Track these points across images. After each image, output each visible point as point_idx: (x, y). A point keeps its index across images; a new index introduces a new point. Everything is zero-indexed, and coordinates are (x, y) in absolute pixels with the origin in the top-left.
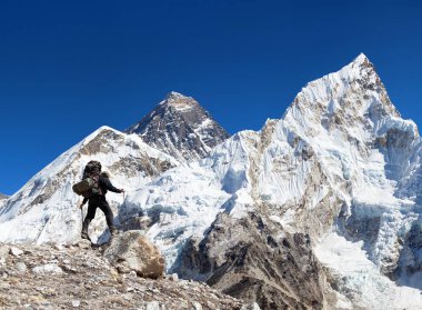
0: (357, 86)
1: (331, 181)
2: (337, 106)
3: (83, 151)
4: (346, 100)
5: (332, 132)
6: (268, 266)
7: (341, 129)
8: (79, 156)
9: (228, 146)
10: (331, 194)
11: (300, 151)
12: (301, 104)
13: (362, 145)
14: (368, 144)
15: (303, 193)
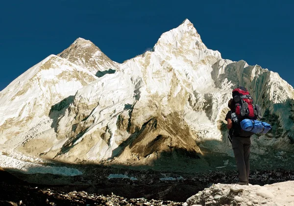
0: (187, 34)
1: (181, 82)
2: (179, 44)
3: (42, 68)
4: (183, 41)
5: (178, 58)
6: (168, 128)
7: (183, 56)
8: (40, 70)
9: (129, 65)
10: (182, 89)
11: (166, 68)
12: (161, 44)
13: (194, 63)
14: (196, 63)
15: (170, 89)
